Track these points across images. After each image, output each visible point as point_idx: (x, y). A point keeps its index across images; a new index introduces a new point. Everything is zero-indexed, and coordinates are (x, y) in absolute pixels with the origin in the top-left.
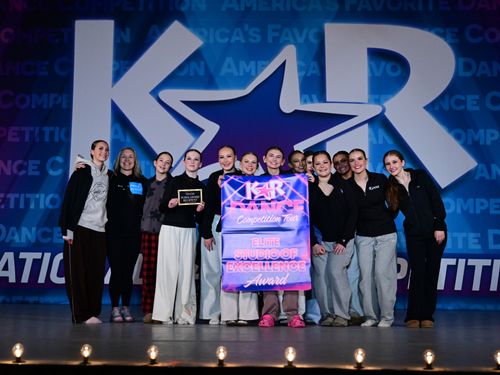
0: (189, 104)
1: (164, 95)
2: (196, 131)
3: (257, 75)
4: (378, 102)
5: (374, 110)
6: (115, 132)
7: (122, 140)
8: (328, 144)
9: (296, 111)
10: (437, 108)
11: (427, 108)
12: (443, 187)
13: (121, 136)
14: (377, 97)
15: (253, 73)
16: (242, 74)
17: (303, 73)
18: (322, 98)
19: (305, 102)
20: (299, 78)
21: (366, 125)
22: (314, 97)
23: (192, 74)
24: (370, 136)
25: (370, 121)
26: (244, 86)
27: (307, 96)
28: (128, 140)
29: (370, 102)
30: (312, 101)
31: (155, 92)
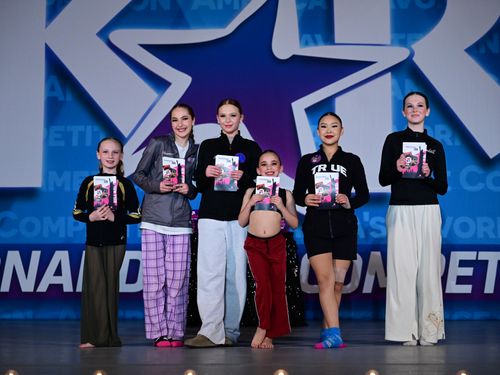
0: (149, 48)
1: (116, 36)
2: (161, 84)
3: (241, 8)
4: (403, 43)
5: (399, 55)
6: (50, 88)
7: (61, 98)
8: (338, 100)
9: (294, 57)
10: (482, 51)
11: (469, 50)
12: (491, 157)
13: (58, 93)
14: (402, 37)
15: (236, 6)
16: (220, 7)
17: (304, 5)
18: (329, 39)
19: (307, 44)
20: (298, 11)
21: (389, 75)
22: (319, 37)
23: (154, 7)
24: (393, 89)
25: (394, 69)
26: (223, 24)
27: (308, 36)
28: (69, 97)
29: (393, 43)
30: (315, 43)
31: (103, 34)
